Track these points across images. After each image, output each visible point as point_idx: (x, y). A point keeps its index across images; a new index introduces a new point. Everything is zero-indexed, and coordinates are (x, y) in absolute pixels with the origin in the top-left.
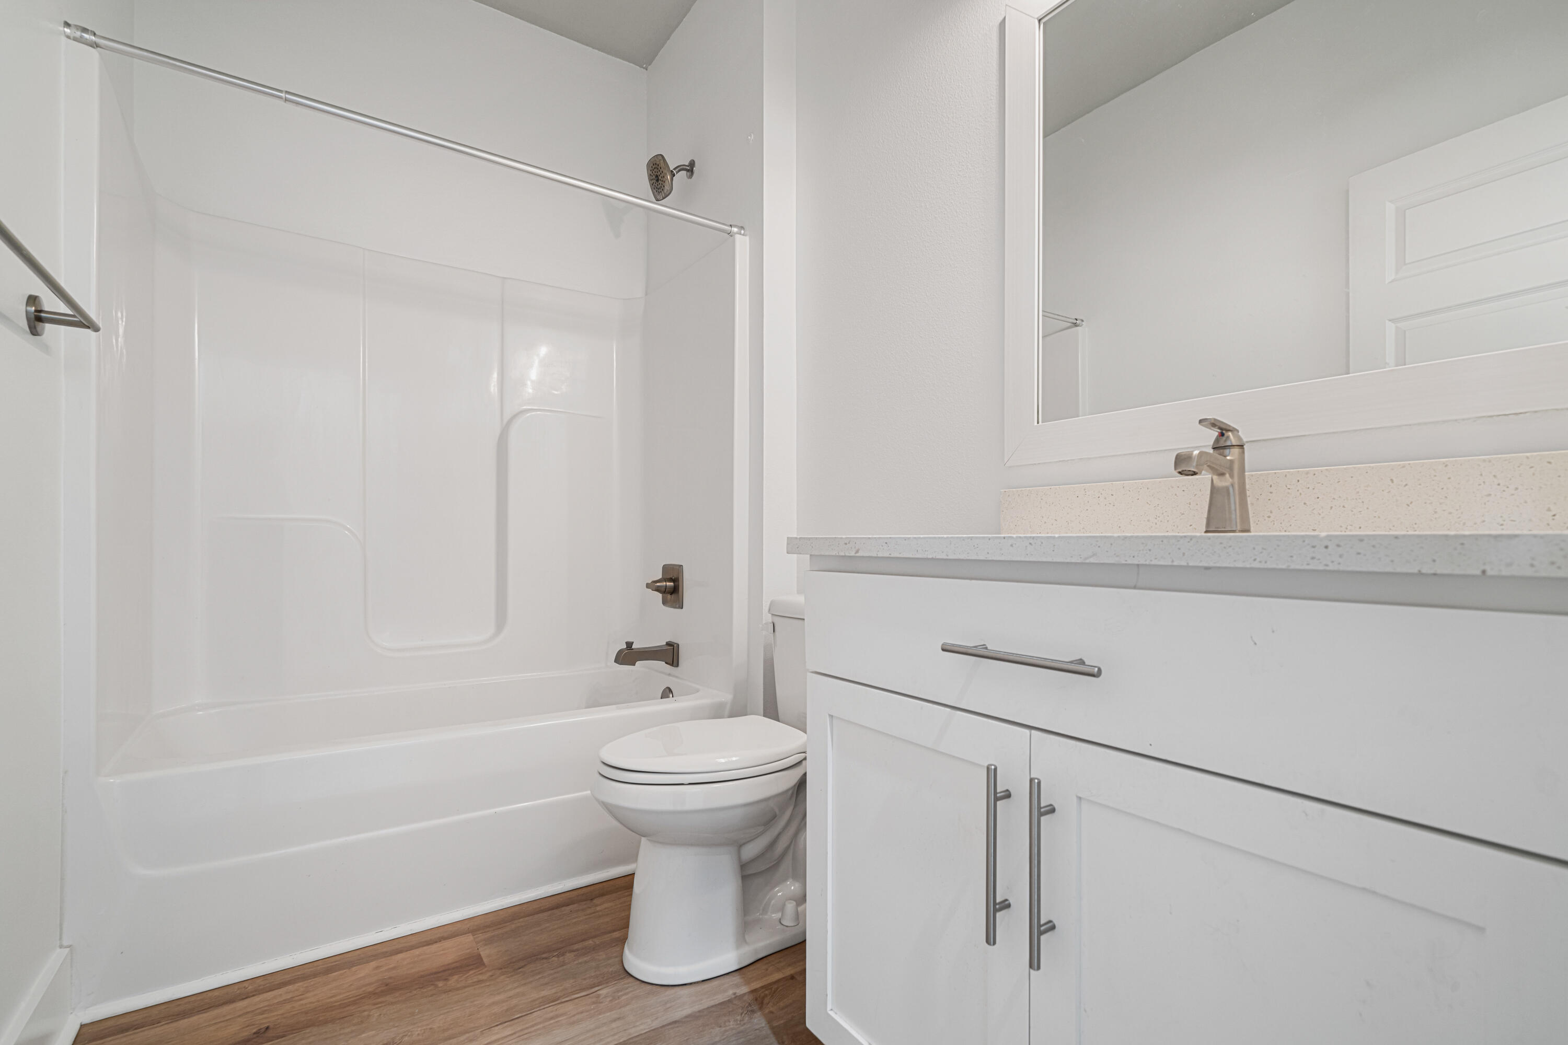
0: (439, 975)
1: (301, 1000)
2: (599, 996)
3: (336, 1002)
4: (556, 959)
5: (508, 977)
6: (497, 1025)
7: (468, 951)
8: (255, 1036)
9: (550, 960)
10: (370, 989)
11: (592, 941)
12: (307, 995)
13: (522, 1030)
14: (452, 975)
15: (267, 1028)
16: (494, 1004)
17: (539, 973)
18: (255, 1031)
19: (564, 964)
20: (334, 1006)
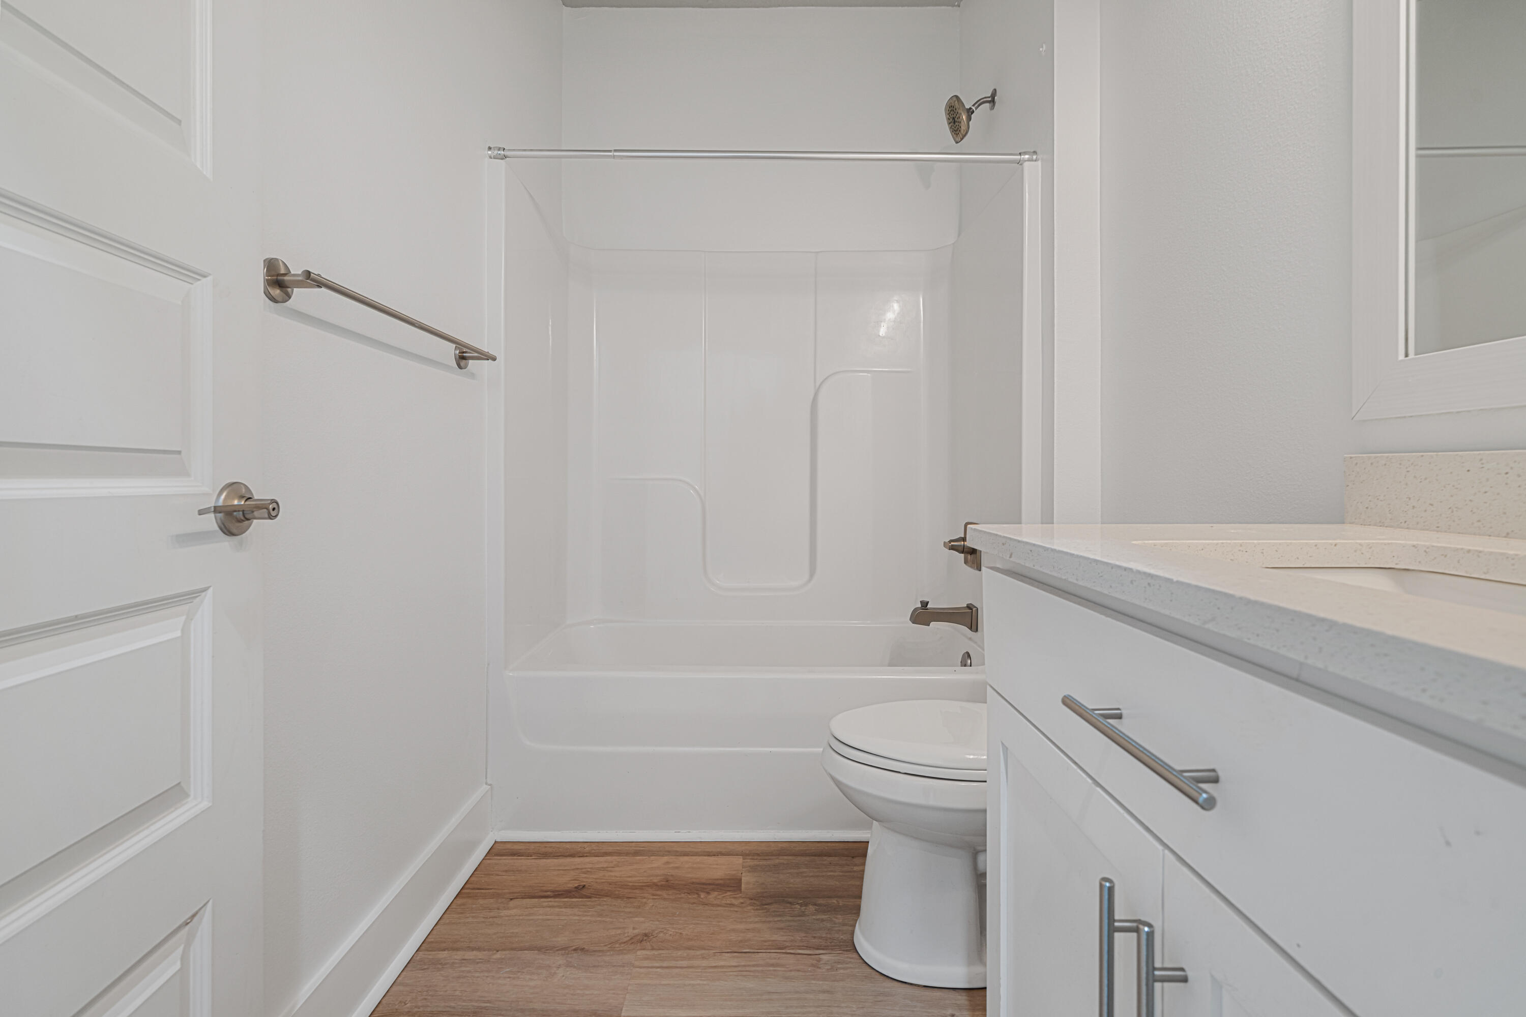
0: (705, 887)
1: (611, 871)
2: (819, 960)
3: (631, 882)
4: (799, 907)
5: (754, 910)
6: (728, 952)
7: (734, 872)
8: (575, 889)
9: (793, 907)
10: (655, 880)
11: (837, 901)
12: (617, 869)
13: (745, 966)
14: (713, 890)
15: (584, 886)
16: (733, 930)
17: (780, 916)
18: (576, 885)
19: (803, 914)
20: (628, 885)
